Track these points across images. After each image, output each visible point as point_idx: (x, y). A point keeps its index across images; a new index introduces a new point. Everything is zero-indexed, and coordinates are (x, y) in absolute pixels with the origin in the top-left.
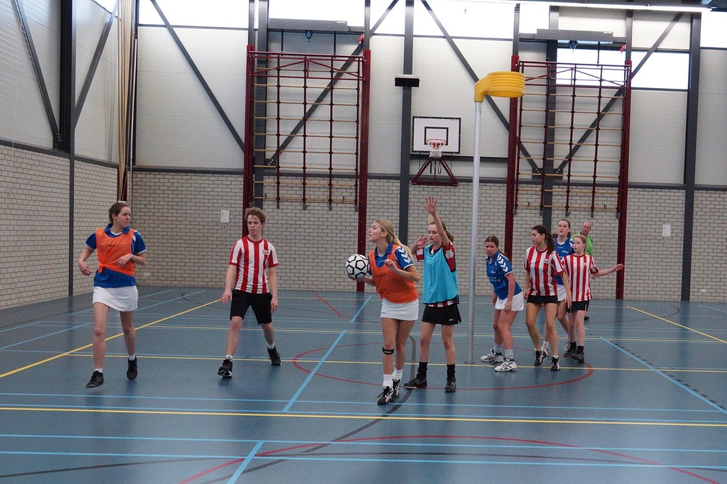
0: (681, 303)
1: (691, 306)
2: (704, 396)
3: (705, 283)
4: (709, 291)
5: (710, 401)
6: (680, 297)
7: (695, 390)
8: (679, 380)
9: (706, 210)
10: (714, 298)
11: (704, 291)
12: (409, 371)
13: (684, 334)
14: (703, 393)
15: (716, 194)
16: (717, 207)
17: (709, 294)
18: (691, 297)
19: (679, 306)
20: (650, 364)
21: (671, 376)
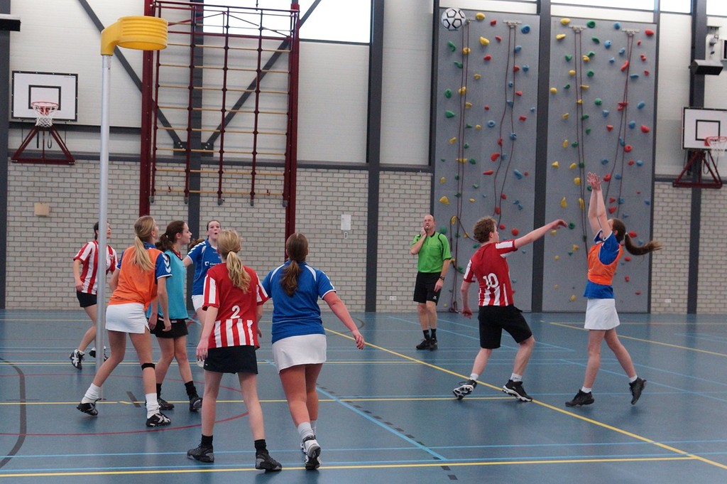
0: (366, 314)
1: (378, 318)
2: (399, 430)
3: (394, 289)
4: (400, 298)
5: (406, 435)
6: (364, 307)
7: (388, 423)
8: (367, 412)
9: (394, 196)
10: (405, 307)
11: (393, 298)
12: (19, 413)
13: (370, 354)
14: (397, 427)
15: (406, 177)
16: (407, 192)
17: (400, 302)
18: (377, 307)
19: (363, 318)
20: (331, 393)
21: (357, 407)
